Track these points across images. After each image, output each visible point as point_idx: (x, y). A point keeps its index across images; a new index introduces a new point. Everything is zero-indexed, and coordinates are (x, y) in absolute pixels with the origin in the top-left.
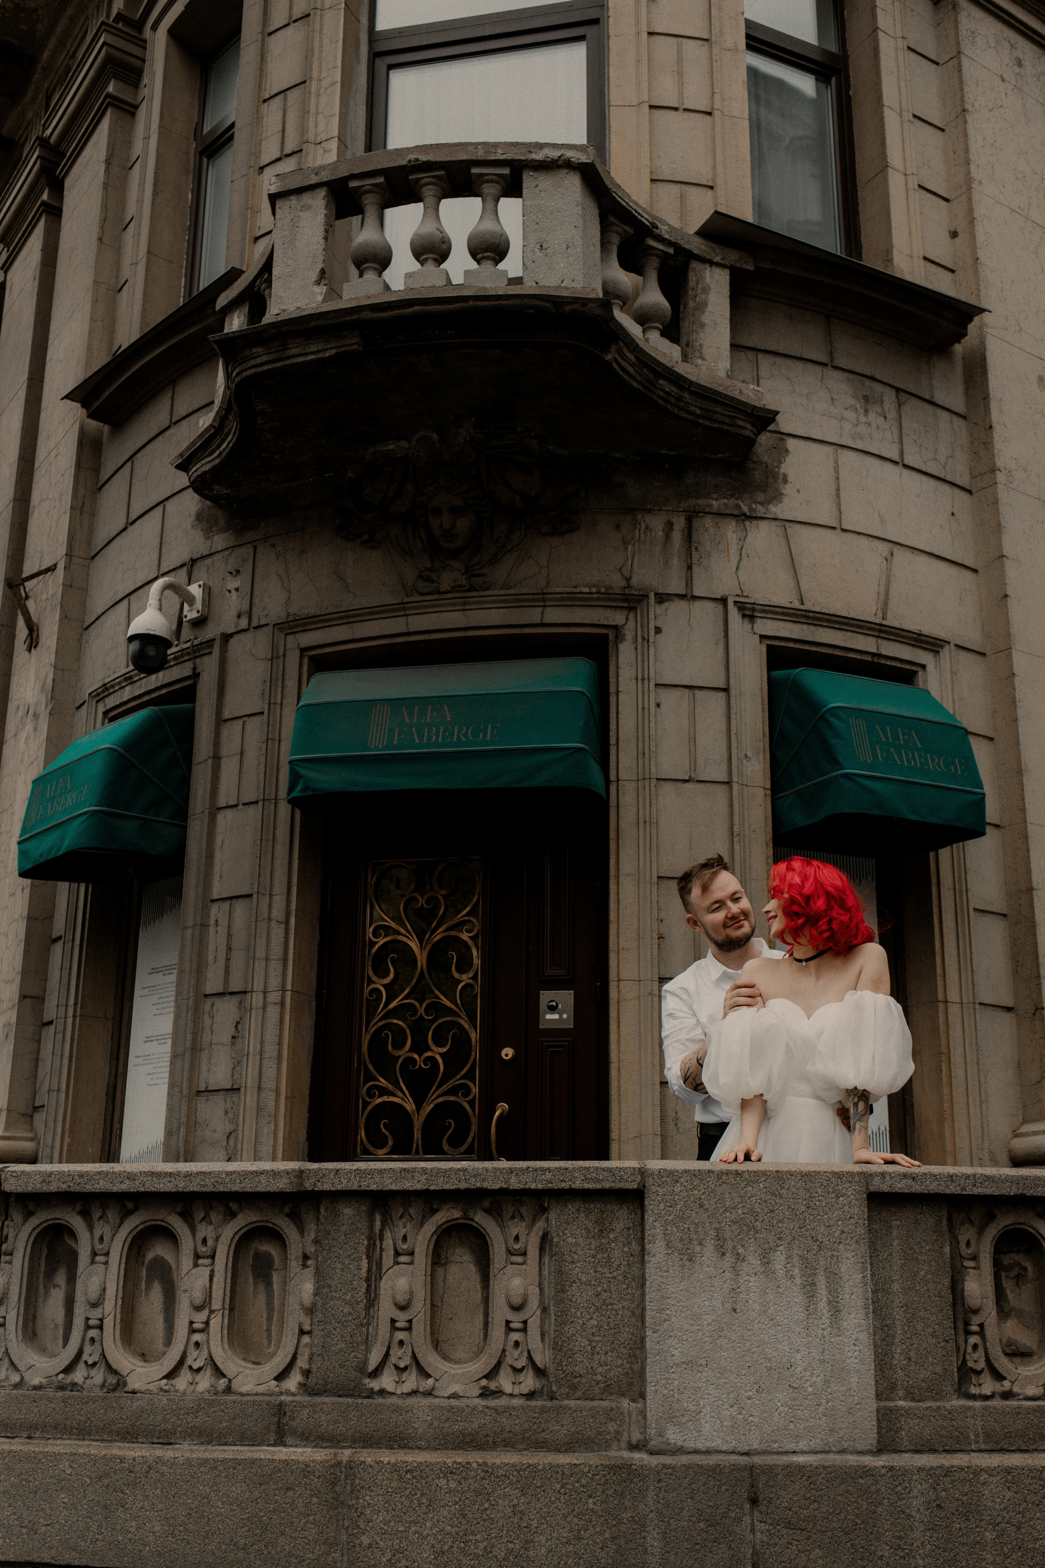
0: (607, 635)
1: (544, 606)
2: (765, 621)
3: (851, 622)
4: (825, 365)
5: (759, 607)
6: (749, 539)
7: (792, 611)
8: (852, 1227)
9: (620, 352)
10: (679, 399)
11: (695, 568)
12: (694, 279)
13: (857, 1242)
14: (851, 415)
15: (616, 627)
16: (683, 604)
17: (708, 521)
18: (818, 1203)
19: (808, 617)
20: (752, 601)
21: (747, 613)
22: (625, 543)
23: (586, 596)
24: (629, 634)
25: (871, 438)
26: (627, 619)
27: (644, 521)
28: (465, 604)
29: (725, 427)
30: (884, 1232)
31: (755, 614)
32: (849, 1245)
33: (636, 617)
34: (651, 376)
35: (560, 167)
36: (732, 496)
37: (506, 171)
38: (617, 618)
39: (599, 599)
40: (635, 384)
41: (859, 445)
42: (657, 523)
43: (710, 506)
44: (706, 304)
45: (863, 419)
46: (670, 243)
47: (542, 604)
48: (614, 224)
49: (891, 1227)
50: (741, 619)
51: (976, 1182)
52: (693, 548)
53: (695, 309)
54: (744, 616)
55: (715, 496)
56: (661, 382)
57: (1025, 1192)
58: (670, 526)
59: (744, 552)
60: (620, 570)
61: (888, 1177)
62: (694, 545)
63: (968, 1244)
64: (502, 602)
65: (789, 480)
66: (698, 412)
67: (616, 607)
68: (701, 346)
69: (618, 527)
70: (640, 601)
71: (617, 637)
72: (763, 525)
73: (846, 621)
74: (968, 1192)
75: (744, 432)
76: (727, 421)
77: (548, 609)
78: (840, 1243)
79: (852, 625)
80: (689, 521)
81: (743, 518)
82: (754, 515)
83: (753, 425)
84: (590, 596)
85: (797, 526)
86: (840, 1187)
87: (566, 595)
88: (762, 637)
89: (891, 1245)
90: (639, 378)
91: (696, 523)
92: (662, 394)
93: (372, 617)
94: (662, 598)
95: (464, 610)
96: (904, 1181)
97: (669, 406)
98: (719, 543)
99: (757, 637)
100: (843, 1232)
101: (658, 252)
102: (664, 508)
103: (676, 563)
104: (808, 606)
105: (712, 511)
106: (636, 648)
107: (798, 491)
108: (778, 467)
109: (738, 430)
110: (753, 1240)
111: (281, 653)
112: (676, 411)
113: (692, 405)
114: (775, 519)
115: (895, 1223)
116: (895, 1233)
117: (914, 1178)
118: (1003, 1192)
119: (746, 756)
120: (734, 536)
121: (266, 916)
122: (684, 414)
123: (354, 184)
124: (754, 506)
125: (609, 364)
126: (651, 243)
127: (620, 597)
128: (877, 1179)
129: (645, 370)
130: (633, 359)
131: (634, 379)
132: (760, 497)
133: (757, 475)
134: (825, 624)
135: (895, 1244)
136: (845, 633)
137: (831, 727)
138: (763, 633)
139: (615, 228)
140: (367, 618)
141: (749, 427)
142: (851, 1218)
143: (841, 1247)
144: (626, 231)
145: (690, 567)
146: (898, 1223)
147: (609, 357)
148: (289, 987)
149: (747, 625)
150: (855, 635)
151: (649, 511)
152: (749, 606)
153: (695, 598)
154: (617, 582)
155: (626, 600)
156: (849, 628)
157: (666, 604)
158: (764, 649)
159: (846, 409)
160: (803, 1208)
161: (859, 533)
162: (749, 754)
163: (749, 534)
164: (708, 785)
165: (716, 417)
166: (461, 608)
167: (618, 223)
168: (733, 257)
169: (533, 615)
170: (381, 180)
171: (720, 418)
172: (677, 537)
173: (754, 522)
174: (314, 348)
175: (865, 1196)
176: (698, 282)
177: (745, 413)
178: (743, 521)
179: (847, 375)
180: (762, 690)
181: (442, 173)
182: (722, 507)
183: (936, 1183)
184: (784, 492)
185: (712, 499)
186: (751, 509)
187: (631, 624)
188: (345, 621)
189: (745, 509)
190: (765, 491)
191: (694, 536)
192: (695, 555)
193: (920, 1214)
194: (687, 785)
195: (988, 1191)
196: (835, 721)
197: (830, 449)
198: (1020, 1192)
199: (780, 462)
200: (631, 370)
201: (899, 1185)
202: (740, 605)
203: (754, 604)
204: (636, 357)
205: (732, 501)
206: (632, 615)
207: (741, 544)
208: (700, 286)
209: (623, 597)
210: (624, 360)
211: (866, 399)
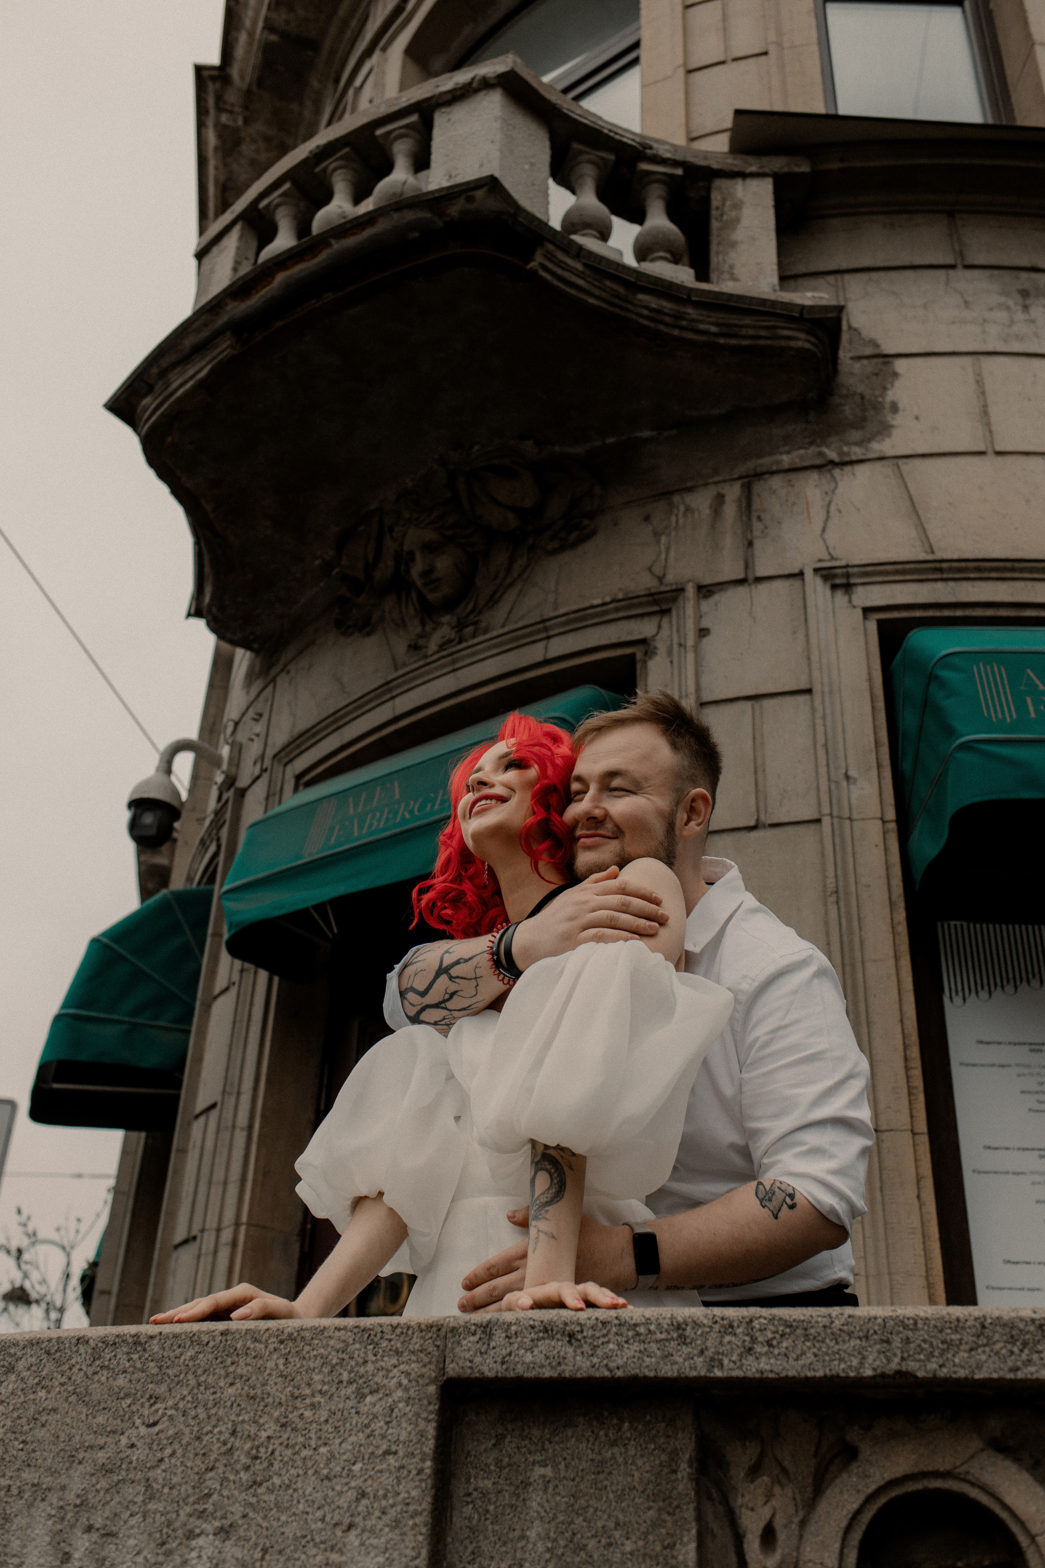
0: (633, 655)
1: (548, 638)
2: (868, 588)
3: (1017, 565)
4: (952, 267)
5: (856, 570)
6: (839, 491)
7: (912, 566)
8: (387, 1480)
9: (549, 256)
10: (679, 316)
11: (758, 544)
12: (719, 197)
13: (396, 1523)
14: (1002, 316)
15: (643, 642)
16: (742, 590)
17: (776, 482)
18: (308, 1414)
19: (941, 570)
20: (843, 563)
21: (838, 581)
22: (657, 535)
23: (599, 609)
24: (661, 646)
25: (1038, 337)
26: (659, 626)
27: (684, 503)
28: (454, 662)
29: (762, 342)
30: (506, 1498)
31: (853, 580)
32: (372, 1531)
33: (671, 622)
34: (622, 290)
35: (476, 91)
36: (811, 443)
37: (414, 118)
38: (644, 628)
39: (617, 610)
40: (592, 301)
41: (1017, 347)
42: (701, 501)
43: (779, 462)
44: (738, 220)
45: (1020, 316)
46: (675, 163)
47: (544, 635)
48: (581, 152)
49: (526, 1484)
50: (828, 592)
51: (754, 1340)
52: (754, 519)
53: (721, 229)
54: (834, 587)
55: (786, 448)
56: (640, 296)
57: (912, 1366)
58: (720, 499)
59: (833, 507)
60: (650, 569)
61: (499, 1337)
62: (754, 515)
63: (768, 1536)
64: (495, 646)
65: (901, 406)
66: (713, 329)
67: (642, 616)
68: (732, 267)
69: (647, 519)
70: (674, 600)
71: (646, 653)
72: (860, 469)
73: (1009, 565)
74: (729, 1369)
75: (793, 344)
76: (762, 333)
77: (553, 641)
78: (350, 1527)
79: (1021, 570)
80: (748, 489)
81: (826, 466)
82: (847, 459)
83: (808, 333)
84: (604, 608)
85: (917, 462)
86: (370, 1367)
87: (573, 616)
88: (867, 611)
89: (523, 1537)
90: (597, 292)
91: (757, 488)
92: (646, 312)
93: (359, 712)
94: (705, 591)
95: (454, 670)
96: (543, 1346)
97: (662, 328)
98: (794, 504)
99: (859, 613)
100: (363, 1495)
101: (658, 177)
102: (710, 481)
103: (730, 542)
104: (939, 555)
105: (781, 467)
106: (671, 662)
107: (917, 418)
108: (883, 395)
109: (783, 343)
110: (138, 1518)
111: (278, 788)
112: (676, 332)
113: (703, 322)
114: (881, 458)
115: (539, 1471)
116: (535, 1500)
117: (571, 1336)
118: (839, 1368)
119: (847, 777)
120: (817, 492)
121: (230, 1123)
122: (690, 336)
123: (263, 204)
124: (845, 449)
125: (534, 272)
126: (645, 166)
127: (645, 599)
128: (469, 1342)
129: (608, 283)
130: (579, 267)
131: (591, 295)
132: (855, 435)
133: (848, 411)
134: (972, 575)
135: (532, 1534)
136: (1011, 583)
137: (942, 684)
138: (869, 604)
139: (585, 157)
140: (355, 714)
141: (802, 336)
142: (387, 1452)
143: (353, 1538)
144: (602, 158)
145: (750, 544)
146: (548, 1471)
147: (532, 265)
148: (244, 1218)
149: (841, 598)
150: (1029, 584)
151: (690, 489)
152: (839, 571)
153: (759, 580)
154: (645, 583)
155: (656, 602)
156: (1017, 575)
157: (716, 597)
158: (873, 626)
159: (991, 309)
160: (271, 1428)
161: (1027, 454)
162: (852, 773)
163: (841, 485)
164: (789, 829)
165: (743, 332)
166: (449, 669)
167: (588, 150)
168: (778, 164)
169: (535, 653)
170: (287, 186)
171: (751, 332)
172: (730, 510)
173: (848, 469)
174: (191, 372)
175: (432, 1389)
176: (724, 200)
177: (790, 318)
178: (830, 471)
179: (987, 273)
180: (870, 679)
181: (346, 150)
182: (797, 460)
183: (636, 1347)
184: (895, 423)
185: (781, 453)
186: (841, 453)
187: (665, 632)
188: (334, 726)
189: (833, 455)
190: (863, 427)
191: (756, 503)
192: (757, 526)
193: (613, 1444)
194: (754, 834)
195: (792, 1368)
196: (945, 674)
197: (967, 361)
198: (894, 1365)
199: (885, 389)
200: (581, 282)
201: (528, 1358)
202: (824, 572)
203: (847, 566)
204: (585, 265)
205: (813, 450)
206: (665, 621)
207: (828, 499)
208: (728, 203)
209: (650, 599)
210: (563, 269)
211: (1024, 293)
